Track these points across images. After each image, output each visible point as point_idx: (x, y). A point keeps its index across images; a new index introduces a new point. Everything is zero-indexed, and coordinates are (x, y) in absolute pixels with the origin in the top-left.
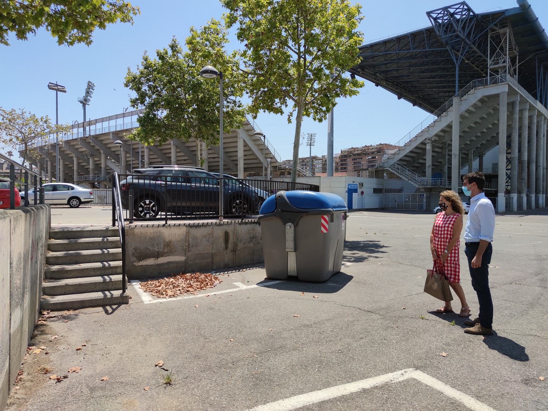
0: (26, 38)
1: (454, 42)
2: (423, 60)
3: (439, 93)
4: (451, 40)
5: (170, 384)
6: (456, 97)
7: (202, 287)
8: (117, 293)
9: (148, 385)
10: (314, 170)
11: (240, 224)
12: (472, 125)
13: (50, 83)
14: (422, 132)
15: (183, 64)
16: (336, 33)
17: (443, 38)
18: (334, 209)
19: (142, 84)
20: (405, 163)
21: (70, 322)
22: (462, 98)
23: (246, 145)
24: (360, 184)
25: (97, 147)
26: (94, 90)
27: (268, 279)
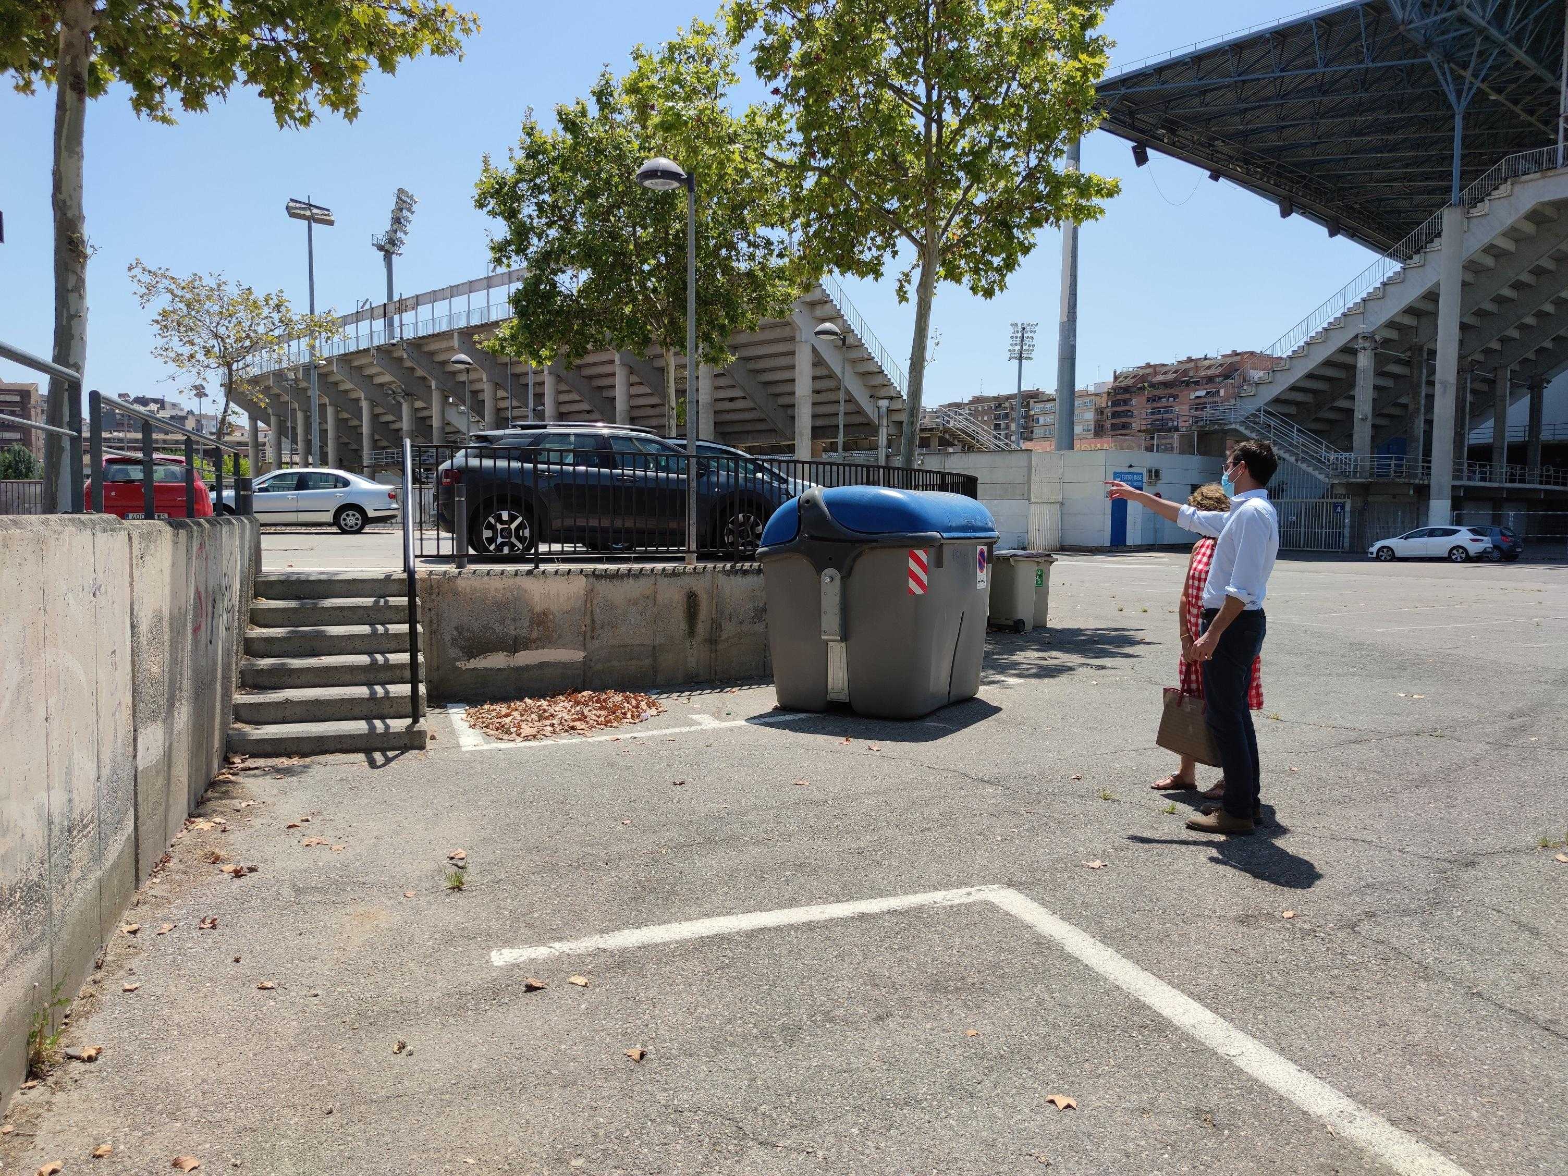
0: (203, 106)
1: (1454, 38)
2: (1357, 96)
3: (1411, 194)
4: (1443, 33)
5: (460, 889)
6: (1452, 210)
7: (610, 721)
8: (398, 725)
9: (414, 888)
10: (1032, 432)
11: (728, 573)
12: (1507, 292)
13: (292, 200)
14: (1344, 315)
15: (629, 142)
16: (1020, 48)
17: (1416, 29)
18: (945, 535)
19: (519, 199)
20: (1293, 410)
21: (287, 779)
22: (1471, 211)
23: (818, 361)
24: (1150, 471)
25: (420, 372)
26: (413, 213)
27: (782, 709)
